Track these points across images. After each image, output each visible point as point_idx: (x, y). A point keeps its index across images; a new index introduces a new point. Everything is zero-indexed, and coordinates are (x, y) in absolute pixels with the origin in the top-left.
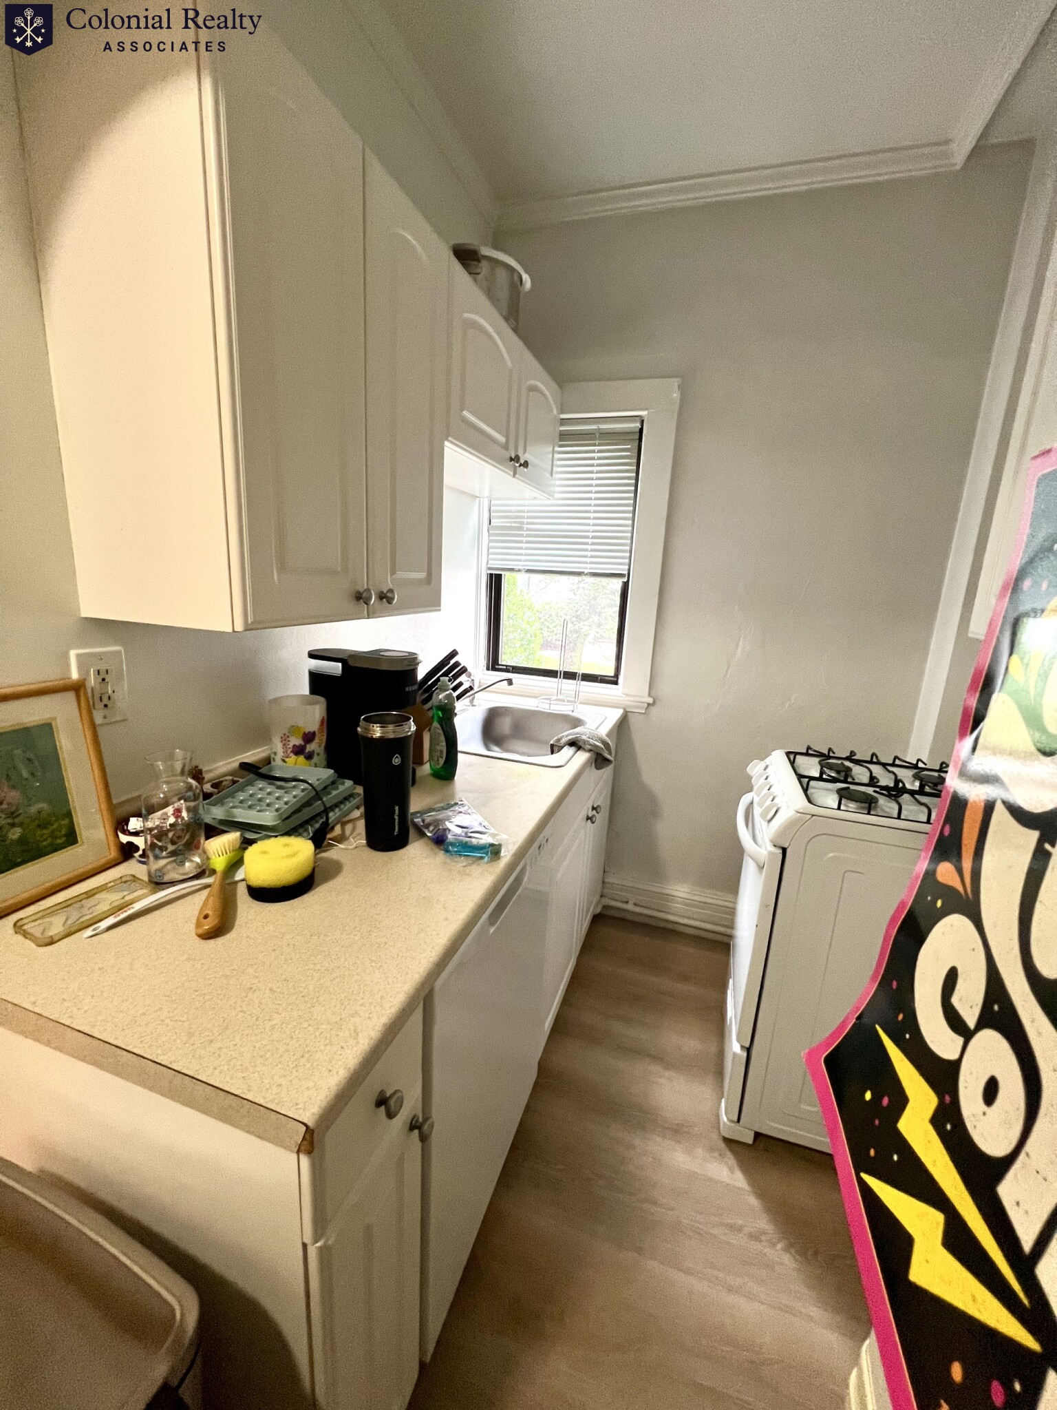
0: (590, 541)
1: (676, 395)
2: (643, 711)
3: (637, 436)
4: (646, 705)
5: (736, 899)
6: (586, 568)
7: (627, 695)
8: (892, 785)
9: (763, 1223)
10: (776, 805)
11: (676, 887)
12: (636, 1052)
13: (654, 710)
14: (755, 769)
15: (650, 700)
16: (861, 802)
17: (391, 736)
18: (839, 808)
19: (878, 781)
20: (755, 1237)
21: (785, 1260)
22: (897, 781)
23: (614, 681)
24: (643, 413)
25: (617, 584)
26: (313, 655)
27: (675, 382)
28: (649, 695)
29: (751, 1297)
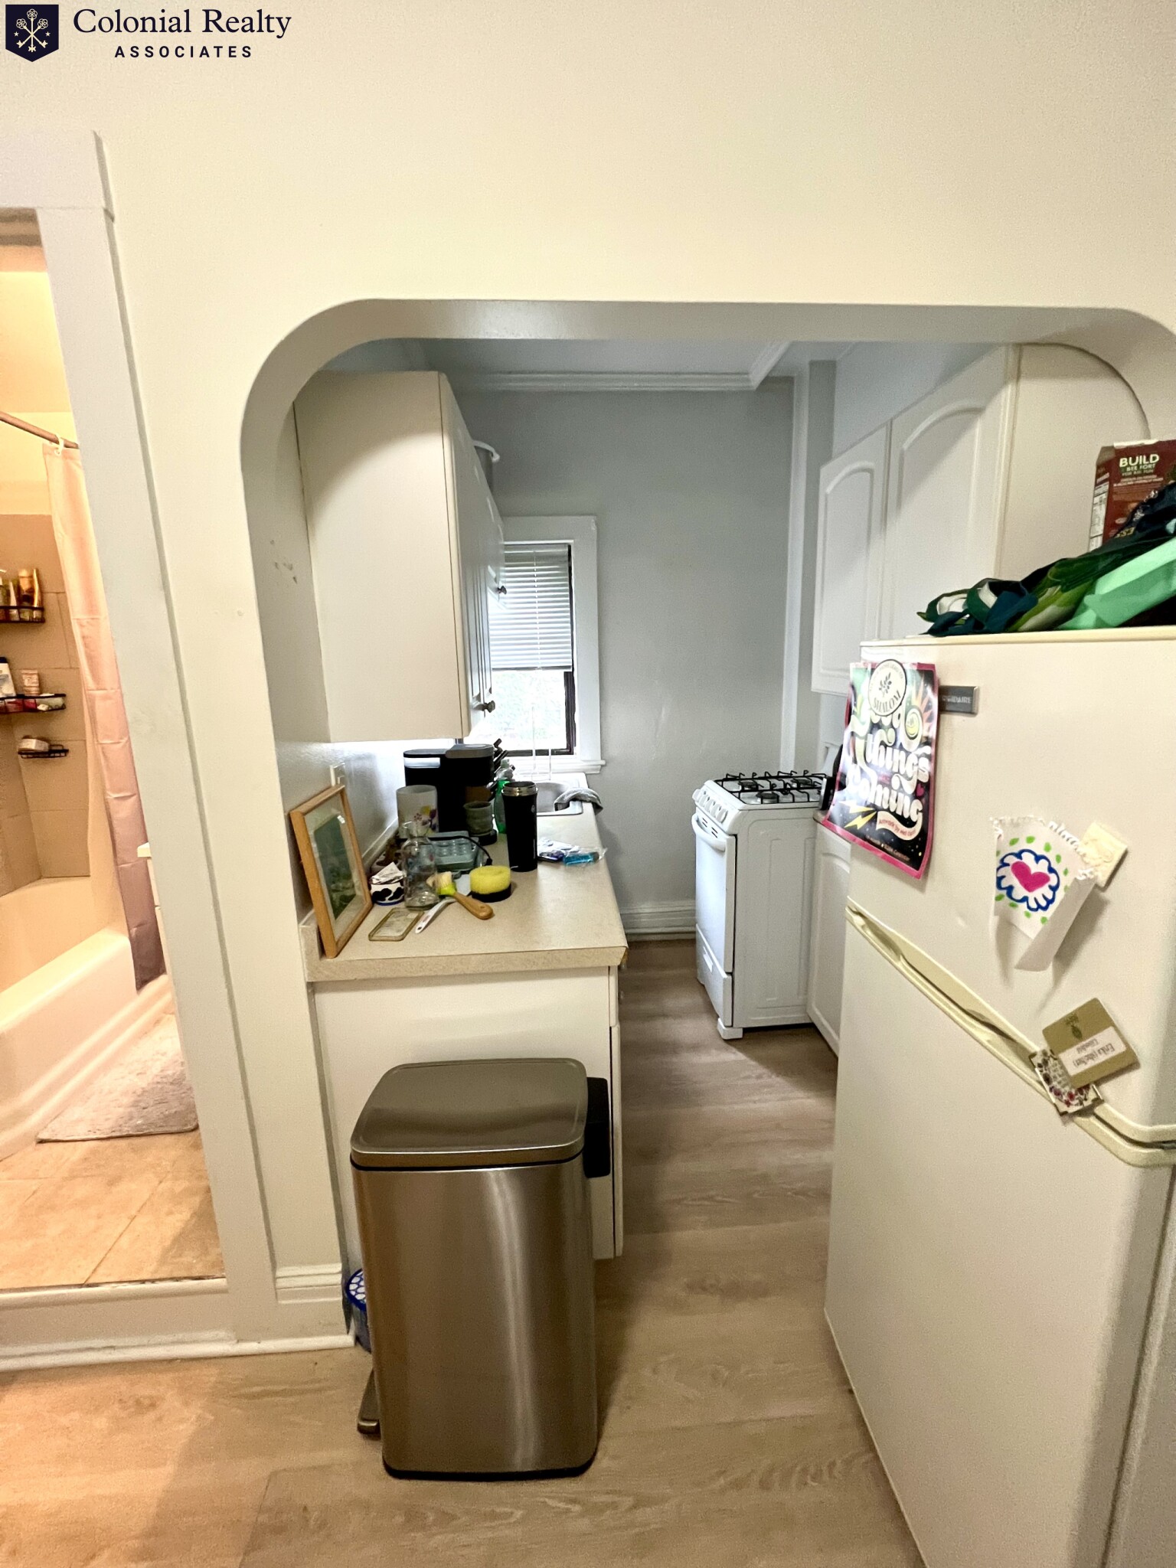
0: (539, 641)
1: (594, 528)
2: (598, 772)
3: (567, 559)
4: (600, 767)
5: (695, 903)
6: (538, 663)
7: (584, 761)
8: (782, 787)
9: (761, 1070)
10: (724, 810)
11: (642, 906)
12: (651, 1016)
13: (606, 770)
14: (698, 795)
15: (603, 762)
16: (772, 798)
17: (525, 794)
18: (762, 803)
19: (776, 786)
20: (759, 1077)
21: (778, 1080)
22: (785, 785)
23: (569, 751)
24: (570, 541)
25: (561, 673)
26: (406, 755)
27: (592, 519)
28: (602, 759)
29: (766, 1101)
